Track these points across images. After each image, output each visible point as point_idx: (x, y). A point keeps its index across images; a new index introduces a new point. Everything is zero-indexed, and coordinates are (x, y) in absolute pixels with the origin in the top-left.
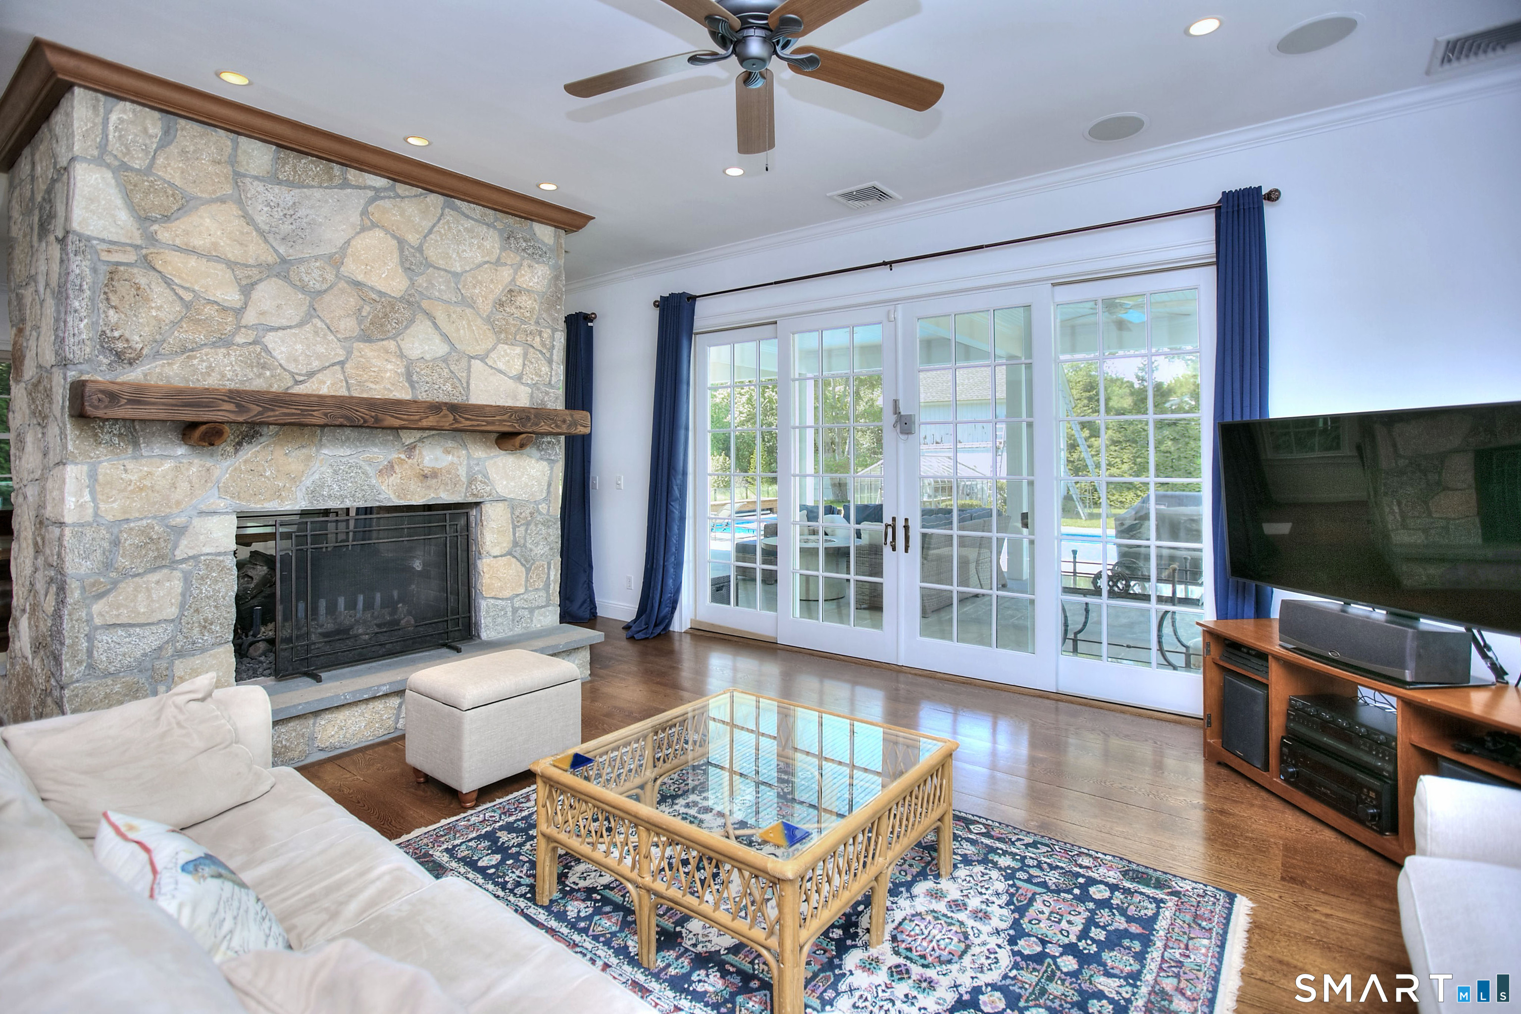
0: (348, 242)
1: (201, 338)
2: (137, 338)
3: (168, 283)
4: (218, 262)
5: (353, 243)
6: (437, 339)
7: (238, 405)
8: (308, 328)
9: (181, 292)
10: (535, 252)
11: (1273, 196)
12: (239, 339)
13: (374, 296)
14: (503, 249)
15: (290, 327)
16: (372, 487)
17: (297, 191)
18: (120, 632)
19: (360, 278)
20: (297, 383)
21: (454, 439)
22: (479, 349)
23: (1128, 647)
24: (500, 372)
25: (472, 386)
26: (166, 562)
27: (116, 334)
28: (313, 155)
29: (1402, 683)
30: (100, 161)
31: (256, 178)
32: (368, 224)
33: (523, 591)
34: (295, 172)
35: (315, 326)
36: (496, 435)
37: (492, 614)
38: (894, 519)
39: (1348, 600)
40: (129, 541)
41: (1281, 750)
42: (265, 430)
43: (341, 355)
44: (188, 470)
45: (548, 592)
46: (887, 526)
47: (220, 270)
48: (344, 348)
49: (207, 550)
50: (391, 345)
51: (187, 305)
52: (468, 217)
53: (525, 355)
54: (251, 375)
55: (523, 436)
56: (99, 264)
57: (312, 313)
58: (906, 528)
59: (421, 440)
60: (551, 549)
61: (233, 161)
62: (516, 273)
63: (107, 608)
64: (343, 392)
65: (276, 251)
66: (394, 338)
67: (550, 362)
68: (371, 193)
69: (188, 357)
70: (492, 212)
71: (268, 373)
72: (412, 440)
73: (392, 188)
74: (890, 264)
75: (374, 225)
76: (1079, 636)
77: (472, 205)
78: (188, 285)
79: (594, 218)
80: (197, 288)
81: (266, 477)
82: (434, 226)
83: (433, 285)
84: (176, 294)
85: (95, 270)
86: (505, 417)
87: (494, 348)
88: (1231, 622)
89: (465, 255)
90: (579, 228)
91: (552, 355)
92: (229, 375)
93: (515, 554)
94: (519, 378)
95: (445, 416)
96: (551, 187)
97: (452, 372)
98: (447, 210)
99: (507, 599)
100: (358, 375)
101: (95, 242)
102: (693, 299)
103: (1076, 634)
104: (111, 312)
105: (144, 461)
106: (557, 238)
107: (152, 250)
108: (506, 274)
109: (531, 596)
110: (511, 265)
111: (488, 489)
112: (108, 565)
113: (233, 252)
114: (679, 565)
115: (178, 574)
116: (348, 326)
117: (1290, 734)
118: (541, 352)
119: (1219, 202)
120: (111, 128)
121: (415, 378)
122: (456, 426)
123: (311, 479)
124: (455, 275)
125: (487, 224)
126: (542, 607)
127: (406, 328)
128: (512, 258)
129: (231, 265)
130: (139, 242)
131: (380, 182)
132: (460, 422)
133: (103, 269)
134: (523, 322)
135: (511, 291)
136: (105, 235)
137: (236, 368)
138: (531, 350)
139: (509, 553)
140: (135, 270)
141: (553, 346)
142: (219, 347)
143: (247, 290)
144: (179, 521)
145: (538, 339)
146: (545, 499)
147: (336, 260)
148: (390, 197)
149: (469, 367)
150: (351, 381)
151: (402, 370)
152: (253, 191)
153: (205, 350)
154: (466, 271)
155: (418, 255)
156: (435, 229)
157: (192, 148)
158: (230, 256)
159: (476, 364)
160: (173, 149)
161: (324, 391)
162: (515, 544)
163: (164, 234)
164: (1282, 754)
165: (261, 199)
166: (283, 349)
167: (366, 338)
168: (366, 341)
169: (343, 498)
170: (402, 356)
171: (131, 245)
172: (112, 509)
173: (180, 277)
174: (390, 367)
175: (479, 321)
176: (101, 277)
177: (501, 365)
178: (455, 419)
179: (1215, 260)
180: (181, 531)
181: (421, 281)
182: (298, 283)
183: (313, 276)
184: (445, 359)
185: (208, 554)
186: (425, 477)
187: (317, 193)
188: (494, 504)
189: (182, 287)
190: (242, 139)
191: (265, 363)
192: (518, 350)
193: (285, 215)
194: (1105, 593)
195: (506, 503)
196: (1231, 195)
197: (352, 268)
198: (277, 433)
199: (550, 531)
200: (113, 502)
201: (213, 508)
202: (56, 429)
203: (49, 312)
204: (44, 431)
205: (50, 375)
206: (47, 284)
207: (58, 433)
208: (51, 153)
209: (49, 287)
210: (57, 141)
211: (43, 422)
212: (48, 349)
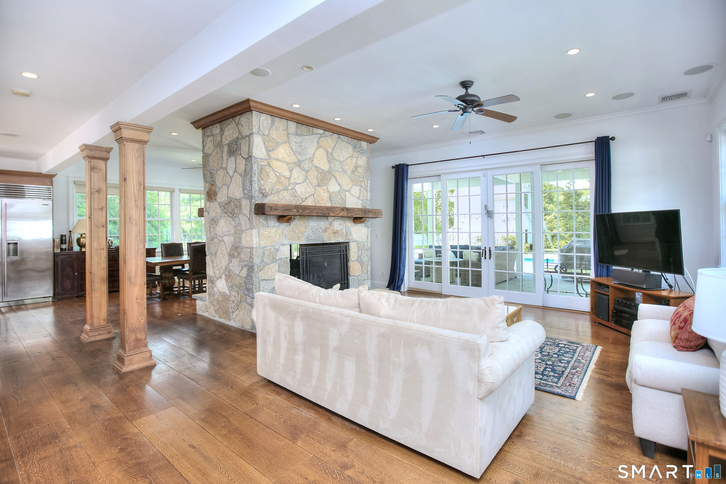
0: (314, 153)
1: (281, 188)
2: (267, 189)
3: (274, 170)
4: (284, 163)
5: (315, 153)
6: (337, 185)
7: (297, 210)
8: (305, 183)
9: (276, 173)
10: (362, 152)
11: (613, 139)
12: (290, 188)
13: (321, 171)
14: (353, 152)
15: (301, 183)
16: (322, 236)
17: (302, 137)
18: (265, 282)
19: (317, 165)
20: (303, 201)
21: (342, 219)
22: (347, 188)
23: (566, 292)
24: (354, 196)
25: (346, 201)
26: (274, 260)
27: (263, 188)
28: (305, 125)
29: (643, 289)
30: (258, 133)
31: (292, 134)
32: (319, 146)
33: (361, 274)
34: (301, 131)
35: (307, 182)
36: (353, 218)
37: (353, 281)
38: (485, 248)
39: (633, 268)
40: (267, 253)
41: (613, 314)
42: (296, 217)
43: (312, 192)
44: (279, 231)
45: (368, 274)
46: (483, 250)
47: (284, 165)
48: (314, 189)
49: (283, 257)
50: (325, 187)
51: (278, 177)
52: (344, 141)
53: (360, 189)
54: (292, 199)
55: (364, 218)
56: (259, 166)
57: (306, 178)
58: (490, 251)
59: (333, 220)
60: (369, 259)
61: (287, 129)
62: (357, 160)
63: (262, 274)
64: (314, 204)
65: (297, 158)
66: (326, 185)
67: (367, 192)
68: (319, 136)
69: (278, 194)
70: (350, 139)
71: (296, 198)
72: (331, 220)
73: (324, 134)
74: (484, 156)
75: (320, 147)
76: (549, 290)
77: (345, 137)
78: (277, 171)
79: (379, 139)
80: (280, 172)
81: (296, 233)
82: (335, 145)
83: (336, 166)
84: (275, 174)
85: (258, 168)
86: (360, 212)
87: (352, 187)
88: (599, 278)
89: (343, 155)
90: (375, 142)
91: (367, 189)
92: (287, 199)
93: (359, 260)
94: (358, 198)
95: (345, 212)
96: (372, 130)
97: (341, 196)
98: (339, 139)
99: (357, 276)
100: (318, 198)
101: (258, 159)
102: (407, 166)
103: (548, 289)
104: (262, 181)
105: (269, 228)
106: (368, 146)
107: (270, 160)
108: (354, 160)
109: (363, 275)
110: (356, 157)
111: (351, 237)
112: (262, 261)
113: (287, 159)
114: (404, 266)
115: (277, 264)
116: (315, 181)
117: (615, 309)
118: (364, 188)
119: (596, 140)
120: (261, 123)
121: (332, 199)
122: (348, 215)
123: (307, 234)
124: (341, 162)
125: (349, 143)
126: (366, 280)
127: (329, 181)
128: (356, 154)
129: (287, 163)
130: (267, 158)
131: (321, 131)
132: (349, 214)
133: (260, 167)
134: (359, 178)
135: (356, 166)
136: (260, 157)
137: (289, 197)
138: (362, 187)
139: (357, 260)
140: (267, 167)
141: (368, 186)
142: (285, 191)
143: (291, 171)
144: (277, 247)
145: (363, 183)
146: (366, 241)
147: (311, 160)
148: (324, 137)
149: (345, 194)
150: (316, 200)
151: (328, 196)
152: (292, 139)
153: (282, 192)
154: (344, 161)
155: (331, 156)
156: (336, 146)
157: (278, 126)
158: (287, 161)
159: (347, 193)
160: (274, 127)
161: (309, 204)
162: (358, 257)
163: (272, 156)
164: (613, 315)
165: (294, 140)
166: (300, 190)
167: (319, 185)
168: (319, 187)
169: (314, 240)
170: (328, 191)
171: (265, 159)
172: (263, 243)
173: (276, 169)
174: (325, 195)
175: (348, 178)
176: (259, 170)
177: (354, 194)
178: (347, 213)
179: (594, 159)
180: (277, 250)
181: (332, 165)
182: (303, 168)
183: (306, 165)
184: (339, 192)
185: (284, 258)
186: (335, 233)
187: (306, 137)
188: (353, 242)
189: (277, 172)
190: (289, 122)
191: (296, 195)
192: (358, 188)
193: (299, 146)
194: (559, 272)
195: (356, 242)
196: (599, 138)
197: (316, 162)
198: (299, 219)
199: (368, 252)
200: (263, 241)
201: (284, 243)
202: (246, 218)
203: (238, 180)
204: (234, 219)
205: (239, 201)
206: (235, 171)
207: (247, 219)
208: (237, 129)
209: (237, 172)
210: (242, 126)
211: (233, 215)
212: (237, 192)
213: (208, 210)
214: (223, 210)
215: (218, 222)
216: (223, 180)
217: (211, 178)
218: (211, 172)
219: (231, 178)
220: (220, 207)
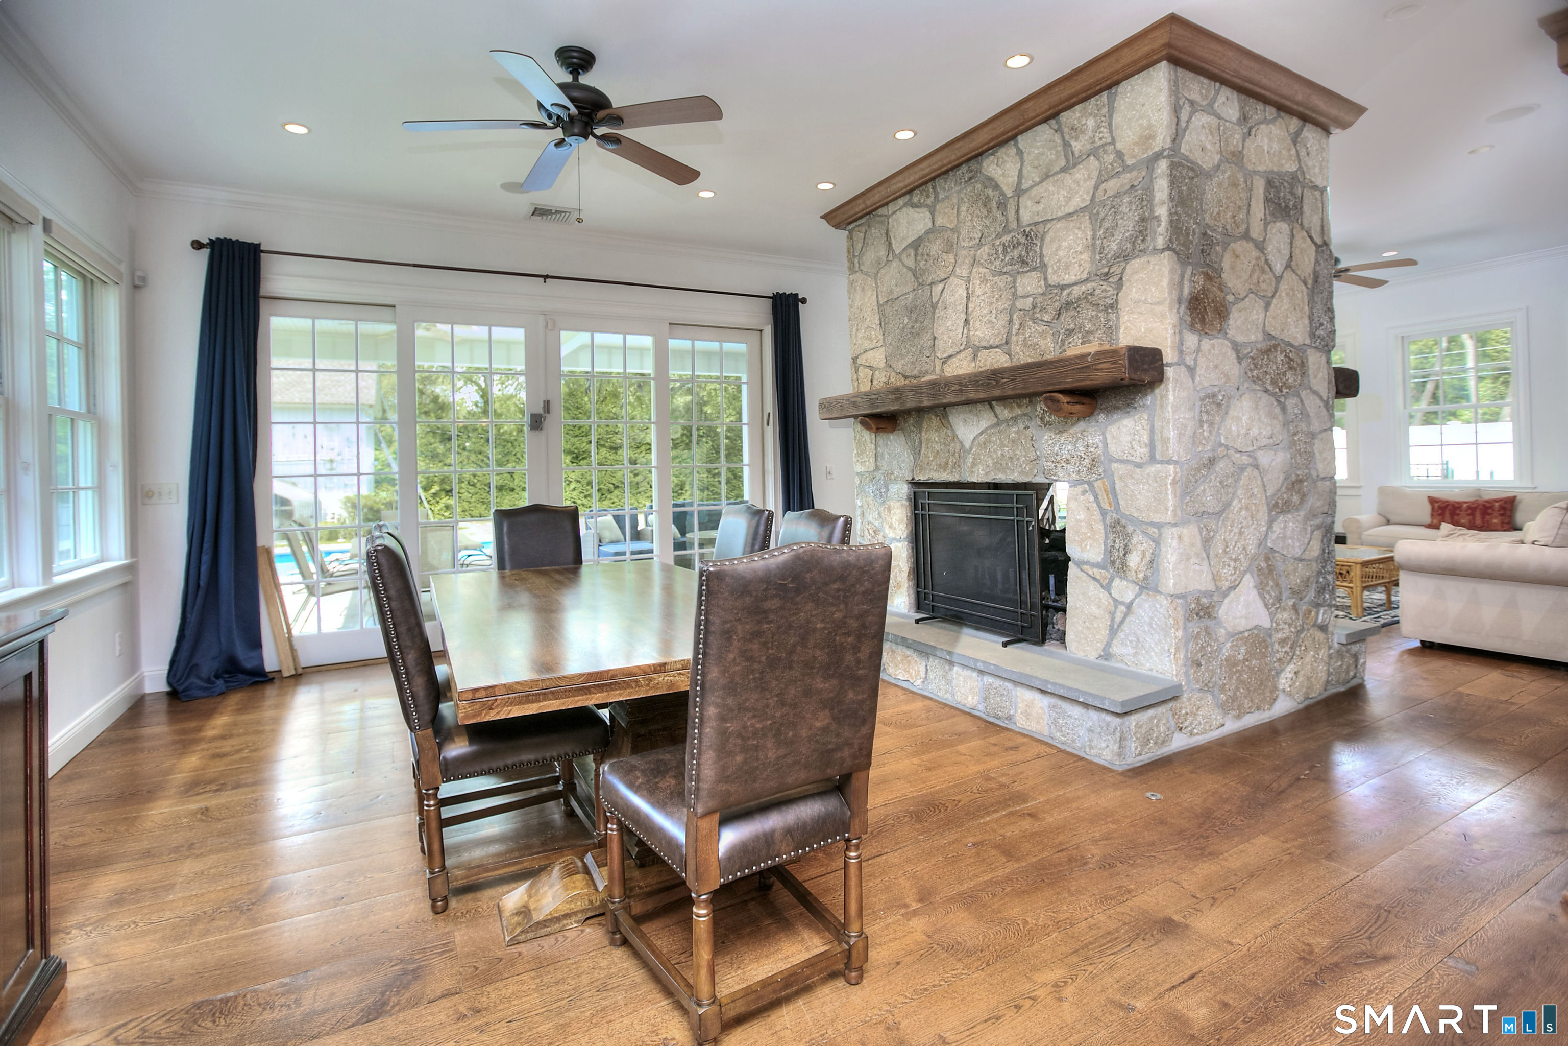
202: (1318, 402)
203: (1299, 296)
204: (1282, 400)
205: (1301, 350)
206: (1288, 266)
207: (1322, 404)
208: (1293, 152)
209: (1293, 271)
210: (1308, 154)
211: (1281, 391)
212: (1296, 327)
213: (1189, 361)
214: (1251, 370)
215: (1228, 406)
216: (1251, 276)
217: (1203, 251)
218: (1205, 234)
219: (1279, 279)
220: (1240, 359)
